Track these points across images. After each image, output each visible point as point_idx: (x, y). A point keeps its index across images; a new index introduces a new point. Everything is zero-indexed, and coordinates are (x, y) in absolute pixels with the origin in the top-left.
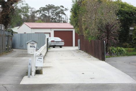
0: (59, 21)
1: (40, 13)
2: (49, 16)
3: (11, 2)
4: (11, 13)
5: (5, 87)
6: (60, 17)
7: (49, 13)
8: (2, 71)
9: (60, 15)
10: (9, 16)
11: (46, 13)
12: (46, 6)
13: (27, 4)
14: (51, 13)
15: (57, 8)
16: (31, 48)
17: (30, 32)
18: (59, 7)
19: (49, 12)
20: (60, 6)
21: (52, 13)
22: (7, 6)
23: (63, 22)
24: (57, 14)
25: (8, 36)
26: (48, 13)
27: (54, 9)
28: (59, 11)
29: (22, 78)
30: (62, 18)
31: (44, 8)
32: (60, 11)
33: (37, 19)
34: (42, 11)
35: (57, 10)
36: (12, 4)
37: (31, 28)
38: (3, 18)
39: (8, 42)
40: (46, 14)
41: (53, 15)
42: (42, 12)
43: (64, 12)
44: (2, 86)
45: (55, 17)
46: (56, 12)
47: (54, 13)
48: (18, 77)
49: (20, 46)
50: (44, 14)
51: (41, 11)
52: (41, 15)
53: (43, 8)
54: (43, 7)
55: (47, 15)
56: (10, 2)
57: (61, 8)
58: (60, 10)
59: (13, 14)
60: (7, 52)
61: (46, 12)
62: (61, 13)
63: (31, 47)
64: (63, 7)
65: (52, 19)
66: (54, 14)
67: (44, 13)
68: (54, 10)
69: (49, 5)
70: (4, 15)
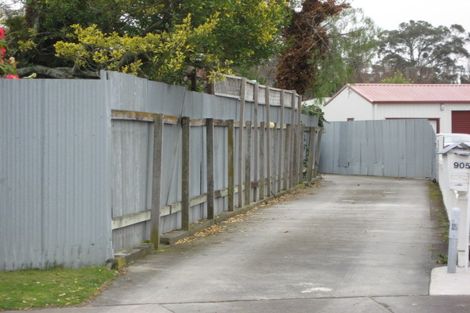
0: (448, 79)
1: (380, 51)
2: (413, 61)
3: (318, 12)
4: (317, 51)
5: (386, 306)
6: (450, 63)
7: (412, 51)
8: (344, 249)
9: (452, 56)
10: (309, 62)
11: (400, 50)
12: (402, 25)
13: (368, 21)
14: (421, 50)
15: (440, 33)
16: (459, 170)
17: (369, 118)
18: (447, 30)
19: (411, 48)
20: (449, 27)
21: (423, 50)
22: (304, 26)
23: (459, 81)
24: (441, 53)
25: (310, 130)
26: (408, 49)
27: (429, 37)
28: (448, 43)
29: (430, 275)
30: (455, 67)
31: (396, 32)
32: (450, 43)
33: (370, 71)
34: (388, 44)
35: (439, 39)
36: (319, 20)
37: (374, 103)
38: (290, 67)
39: (307, 150)
40: (400, 54)
41: (425, 56)
42: (387, 48)
43: (464, 47)
44: (371, 301)
45: (434, 63)
46: (438, 48)
47: (431, 49)
48: (411, 272)
49: (339, 166)
50: (393, 56)
51: (382, 45)
52: (382, 56)
53: (391, 33)
54: (390, 30)
55: (406, 57)
56: (313, 14)
57: (455, 33)
58: (450, 40)
59: (325, 55)
60: (307, 185)
61: (400, 46)
62: (455, 52)
63: (457, 165)
64: (460, 28)
65: (423, 70)
66: (430, 54)
67: (393, 51)
68: (429, 40)
69: (412, 22)
70: (292, 57)
